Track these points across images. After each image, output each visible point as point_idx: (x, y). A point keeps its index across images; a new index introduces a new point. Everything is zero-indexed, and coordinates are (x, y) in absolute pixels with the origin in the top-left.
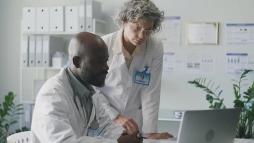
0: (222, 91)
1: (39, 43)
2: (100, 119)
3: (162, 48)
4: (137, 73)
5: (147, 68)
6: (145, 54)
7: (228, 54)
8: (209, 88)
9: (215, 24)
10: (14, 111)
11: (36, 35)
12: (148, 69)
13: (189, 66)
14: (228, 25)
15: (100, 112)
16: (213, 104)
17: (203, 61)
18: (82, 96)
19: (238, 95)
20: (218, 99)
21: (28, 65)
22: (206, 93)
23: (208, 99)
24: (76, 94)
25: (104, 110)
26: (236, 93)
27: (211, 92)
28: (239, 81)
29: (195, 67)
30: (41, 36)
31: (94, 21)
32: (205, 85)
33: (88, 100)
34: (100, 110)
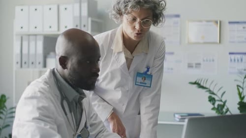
0: (224, 92)
1: (32, 44)
2: (91, 125)
3: (164, 47)
4: (139, 74)
5: (148, 69)
6: (147, 54)
7: (230, 53)
8: (212, 89)
9: (217, 22)
10: (7, 114)
11: (29, 35)
12: (150, 70)
13: (190, 66)
14: (230, 23)
15: (91, 118)
16: (216, 106)
17: (204, 61)
18: (70, 101)
19: (242, 96)
20: (221, 101)
21: (21, 66)
22: (208, 94)
23: (210, 101)
24: (64, 97)
25: (97, 115)
26: (240, 94)
27: (213, 94)
28: (242, 81)
29: (196, 67)
30: (35, 37)
31: (90, 20)
32: (207, 86)
33: (78, 104)
34: (92, 115)
